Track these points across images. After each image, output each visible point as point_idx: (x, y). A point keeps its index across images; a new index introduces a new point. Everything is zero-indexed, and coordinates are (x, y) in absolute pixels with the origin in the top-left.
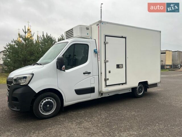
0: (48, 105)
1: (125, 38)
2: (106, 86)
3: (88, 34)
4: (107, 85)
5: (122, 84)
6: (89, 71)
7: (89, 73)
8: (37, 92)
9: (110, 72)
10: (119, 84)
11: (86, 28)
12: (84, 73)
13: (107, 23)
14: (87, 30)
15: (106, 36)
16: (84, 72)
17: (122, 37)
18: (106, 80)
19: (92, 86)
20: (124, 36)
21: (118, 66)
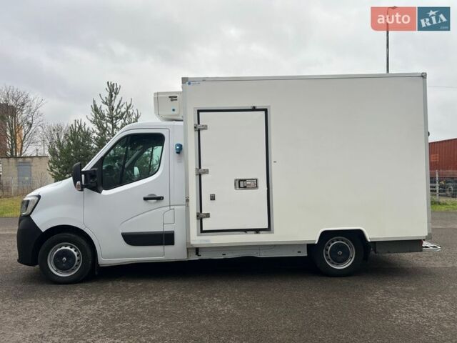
0: (65, 258)
1: (266, 110)
2: (202, 231)
3: (174, 110)
4: (204, 229)
5: (257, 231)
6: (158, 195)
7: (160, 199)
8: (43, 231)
9: (213, 198)
10: (246, 231)
11: (170, 97)
12: (145, 199)
13: (204, 80)
14: (172, 100)
15: (199, 111)
16: (146, 196)
17: (254, 109)
18: (200, 217)
19: (168, 229)
20: (258, 105)
21: (242, 184)
